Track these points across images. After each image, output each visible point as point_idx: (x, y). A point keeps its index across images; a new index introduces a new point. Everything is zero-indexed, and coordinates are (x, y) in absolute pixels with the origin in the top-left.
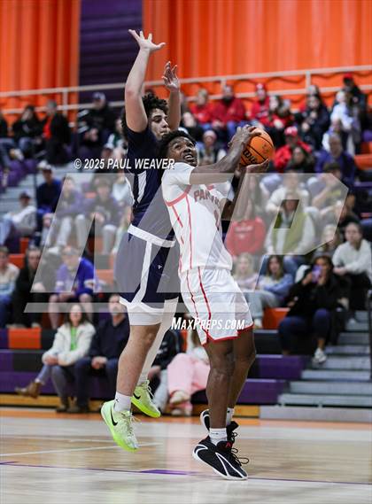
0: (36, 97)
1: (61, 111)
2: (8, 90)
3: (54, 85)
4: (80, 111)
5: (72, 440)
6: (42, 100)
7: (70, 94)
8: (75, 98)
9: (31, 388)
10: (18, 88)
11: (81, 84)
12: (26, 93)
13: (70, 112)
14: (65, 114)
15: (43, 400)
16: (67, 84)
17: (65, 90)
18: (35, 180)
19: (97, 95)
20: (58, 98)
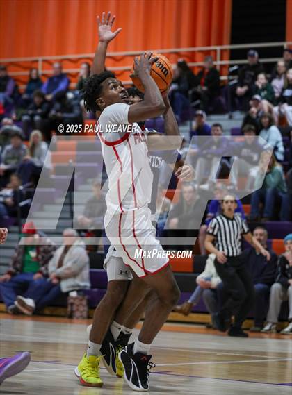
0: (193, 53)
1: (215, 66)
2: (168, 47)
3: (209, 45)
4: (231, 66)
5: (219, 354)
6: (199, 56)
7: (222, 51)
8: (226, 55)
9: (185, 306)
10: (178, 46)
11: (232, 43)
12: (184, 50)
13: (222, 66)
14: (218, 68)
15: (194, 317)
16: (220, 43)
17: (218, 48)
18: (191, 125)
19: (252, 52)
20: (212, 54)
